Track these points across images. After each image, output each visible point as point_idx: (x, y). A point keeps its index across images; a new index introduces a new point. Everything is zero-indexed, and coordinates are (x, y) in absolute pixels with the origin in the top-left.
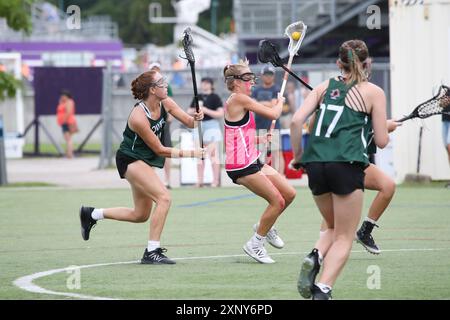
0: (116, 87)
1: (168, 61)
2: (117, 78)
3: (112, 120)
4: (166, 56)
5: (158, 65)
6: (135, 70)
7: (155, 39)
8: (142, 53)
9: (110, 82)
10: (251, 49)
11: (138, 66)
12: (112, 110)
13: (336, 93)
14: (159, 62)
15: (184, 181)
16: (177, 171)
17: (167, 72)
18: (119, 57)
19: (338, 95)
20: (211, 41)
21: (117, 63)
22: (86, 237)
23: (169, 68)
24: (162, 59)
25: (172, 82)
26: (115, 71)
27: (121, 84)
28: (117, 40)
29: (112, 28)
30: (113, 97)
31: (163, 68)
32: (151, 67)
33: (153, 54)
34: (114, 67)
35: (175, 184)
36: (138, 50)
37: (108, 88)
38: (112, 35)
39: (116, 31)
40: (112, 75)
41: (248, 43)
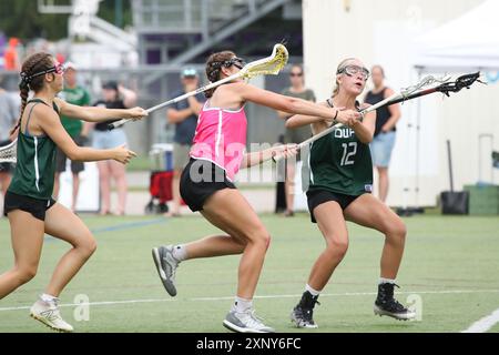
10: (153, 46)
20: (115, 36)
41: (150, 38)
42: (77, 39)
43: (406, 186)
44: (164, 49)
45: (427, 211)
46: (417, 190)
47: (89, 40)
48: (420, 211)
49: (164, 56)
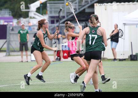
0: (11, 31)
1: (27, 23)
2: (11, 28)
3: (10, 41)
4: (26, 21)
5: (24, 24)
6: (17, 25)
7: (23, 16)
8: (19, 20)
9: (9, 29)
10: (52, 19)
11: (18, 24)
12: (10, 38)
13: (93, 31)
14: (24, 23)
15: (32, 60)
16: (30, 56)
17: (27, 26)
18: (12, 22)
19: (94, 32)
20: (40, 17)
21: (11, 23)
22: (44, 82)
23: (27, 25)
24: (25, 22)
25: (28, 29)
26: (11, 26)
27: (12, 30)
28: (11, 16)
29: (10, 13)
30: (10, 34)
31: (25, 25)
32: (22, 24)
33: (22, 21)
34: (10, 25)
35: (29, 61)
36: (18, 19)
37: (9, 31)
38: (10, 15)
39: (11, 14)
40: (10, 27)
41: (52, 17)
42: (31, 18)
43: (121, 54)
44: (55, 20)
45: (126, 60)
46: (124, 54)
47: (34, 18)
48: (125, 60)
49: (55, 22)
